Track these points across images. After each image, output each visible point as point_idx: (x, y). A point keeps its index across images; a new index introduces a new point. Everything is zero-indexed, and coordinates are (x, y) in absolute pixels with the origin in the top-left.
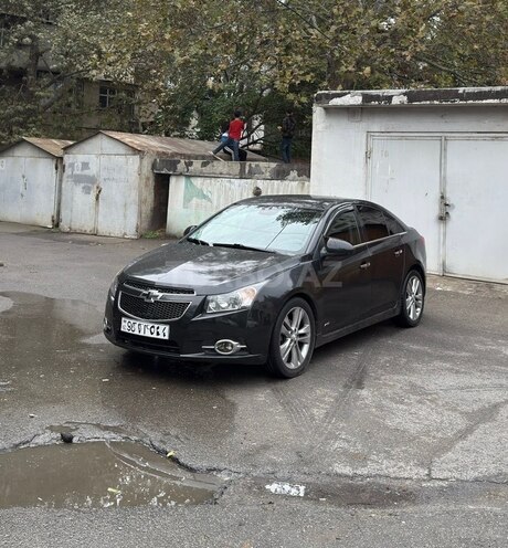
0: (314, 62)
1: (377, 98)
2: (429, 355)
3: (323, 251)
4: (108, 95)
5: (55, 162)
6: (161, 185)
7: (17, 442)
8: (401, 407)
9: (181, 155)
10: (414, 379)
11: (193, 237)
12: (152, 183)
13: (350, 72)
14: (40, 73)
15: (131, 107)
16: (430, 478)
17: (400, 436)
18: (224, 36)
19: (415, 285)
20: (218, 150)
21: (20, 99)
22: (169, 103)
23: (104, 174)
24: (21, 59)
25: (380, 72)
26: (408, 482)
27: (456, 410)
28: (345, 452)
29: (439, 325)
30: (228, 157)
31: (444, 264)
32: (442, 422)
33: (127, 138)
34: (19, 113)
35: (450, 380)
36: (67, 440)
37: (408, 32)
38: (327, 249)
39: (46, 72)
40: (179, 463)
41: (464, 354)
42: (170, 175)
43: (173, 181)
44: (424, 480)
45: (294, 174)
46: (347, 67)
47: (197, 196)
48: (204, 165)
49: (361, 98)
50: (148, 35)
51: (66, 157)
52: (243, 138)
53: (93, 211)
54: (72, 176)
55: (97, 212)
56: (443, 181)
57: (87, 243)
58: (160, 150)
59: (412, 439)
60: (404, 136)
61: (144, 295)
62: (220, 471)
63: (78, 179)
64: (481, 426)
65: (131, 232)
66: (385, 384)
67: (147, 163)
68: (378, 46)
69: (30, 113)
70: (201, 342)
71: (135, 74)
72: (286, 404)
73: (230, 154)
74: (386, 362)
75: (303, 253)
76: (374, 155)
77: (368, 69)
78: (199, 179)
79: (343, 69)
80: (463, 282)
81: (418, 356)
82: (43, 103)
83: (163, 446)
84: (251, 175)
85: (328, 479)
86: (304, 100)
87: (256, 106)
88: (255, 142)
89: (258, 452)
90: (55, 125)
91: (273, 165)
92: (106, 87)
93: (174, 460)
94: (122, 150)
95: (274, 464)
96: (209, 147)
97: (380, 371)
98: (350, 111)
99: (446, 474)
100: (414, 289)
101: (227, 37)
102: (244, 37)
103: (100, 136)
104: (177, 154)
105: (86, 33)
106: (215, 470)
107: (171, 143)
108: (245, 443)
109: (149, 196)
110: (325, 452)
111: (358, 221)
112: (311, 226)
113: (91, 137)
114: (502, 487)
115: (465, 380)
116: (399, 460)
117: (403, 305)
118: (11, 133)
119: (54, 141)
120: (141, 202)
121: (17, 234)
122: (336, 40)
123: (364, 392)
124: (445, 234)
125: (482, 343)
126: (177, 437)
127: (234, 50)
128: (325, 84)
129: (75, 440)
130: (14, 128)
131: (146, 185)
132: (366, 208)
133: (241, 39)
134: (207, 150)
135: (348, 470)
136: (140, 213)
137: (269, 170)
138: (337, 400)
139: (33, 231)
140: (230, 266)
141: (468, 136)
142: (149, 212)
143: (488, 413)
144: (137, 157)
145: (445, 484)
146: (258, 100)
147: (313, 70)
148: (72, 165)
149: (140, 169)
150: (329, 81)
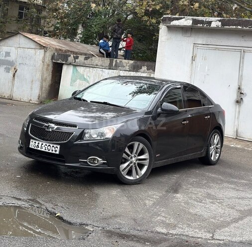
1: (202, 22)
2: (221, 180)
3: (159, 110)
4: (24, 12)
8: (200, 204)
9: (71, 52)
10: (209, 191)
11: (78, 96)
12: (51, 68)
13: (185, 5)
15: (39, 19)
16: (213, 238)
17: (197, 217)
19: (216, 139)
23: (20, 61)
25: (204, 7)
26: (199, 239)
27: (234, 209)
28: (163, 222)
29: (229, 165)
31: (237, 131)
32: (224, 213)
33: (37, 38)
35: (232, 194)
38: (162, 109)
40: (63, 219)
41: (243, 181)
42: (63, 64)
43: (65, 68)
44: (209, 239)
45: (144, 68)
47: (80, 79)
48: (86, 59)
49: (191, 22)
53: (10, 84)
55: (13, 85)
56: (241, 77)
57: (5, 104)
58: (57, 47)
59: (204, 220)
60: (217, 48)
61: (46, 126)
62: (87, 225)
63: (2, 63)
64: (248, 217)
65: (35, 99)
66: (192, 193)
67: (49, 55)
70: (80, 157)
72: (129, 197)
73: (103, 54)
74: (193, 182)
75: (146, 110)
76: (197, 59)
77: (197, 5)
78: (82, 68)
79: (181, 3)
80: (248, 143)
81: (214, 180)
83: (53, 210)
84: (116, 67)
85: (152, 234)
86: (154, 21)
89: (111, 218)
91: (131, 62)
92: (24, 6)
93: (60, 218)
94: (33, 45)
95: (120, 224)
96: (92, 49)
97: (189, 186)
98: (184, 30)
99: (222, 238)
100: (216, 142)
103: (19, 35)
104: (69, 51)
106: (84, 224)
107: (65, 44)
108: (103, 213)
109: (48, 76)
110: (151, 221)
111: (183, 96)
112: (152, 96)
113: (13, 36)
115: (243, 194)
116: (195, 228)
117: (208, 151)
120: (43, 80)
123: (178, 195)
124: (239, 112)
126: (62, 207)
128: (169, 12)
131: (47, 69)
132: (189, 88)
134: (88, 50)
135: (164, 231)
136: (42, 87)
137: (128, 65)
138: (160, 197)
140: (98, 114)
144: (42, 51)
145: (221, 242)
149: (44, 58)
150: (171, 11)
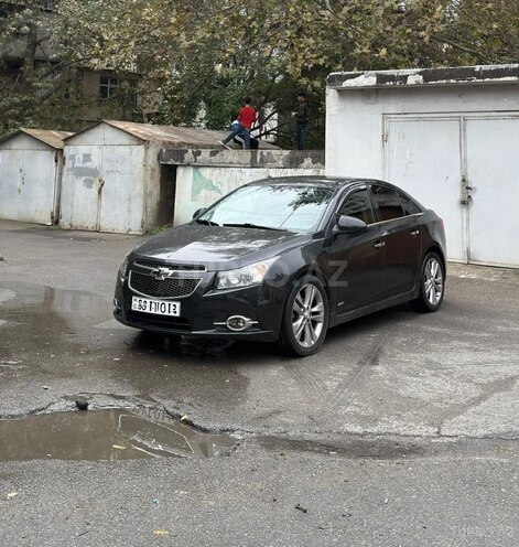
0: (328, 45)
1: (392, 78)
2: (447, 335)
3: (335, 229)
4: (109, 86)
5: (54, 154)
6: (168, 176)
7: (33, 409)
8: (415, 379)
9: (188, 144)
10: (432, 357)
11: (203, 219)
12: (157, 174)
13: (365, 54)
14: (37, 62)
15: (133, 97)
16: (439, 435)
17: (412, 403)
18: (233, 18)
19: (434, 268)
20: (228, 140)
21: (17, 90)
22: (175, 92)
23: (107, 167)
24: (18, 48)
25: (396, 53)
26: (417, 439)
27: (471, 382)
28: (356, 415)
29: (461, 309)
30: (239, 146)
31: (468, 252)
32: (456, 391)
33: (131, 127)
34: (15, 105)
35: (467, 357)
36: (82, 407)
37: (424, 12)
38: (339, 227)
39: (44, 61)
40: (192, 425)
41: (484, 334)
42: (176, 166)
43: (180, 172)
44: (433, 437)
45: (308, 161)
46: (362, 49)
47: (206, 188)
48: (213, 154)
49: (375, 79)
50: (153, 20)
51: (66, 149)
52: (254, 129)
53: (95, 206)
54: (73, 169)
55: (99, 207)
56: (464, 162)
57: (89, 239)
58: (166, 139)
59: (424, 405)
60: (421, 118)
61: (155, 272)
62: (233, 431)
63: (79, 172)
64: (495, 394)
65: (136, 228)
66: (401, 361)
67: (153, 153)
68: (394, 27)
69: (27, 105)
70: (213, 318)
71: (138, 62)
72: (299, 378)
73: (240, 143)
74: (403, 342)
75: (314, 231)
76: (391, 138)
77: (384, 51)
78: (208, 169)
79: (358, 51)
80: (488, 270)
81: (436, 337)
82: (40, 94)
83: (176, 411)
84: (262, 164)
85: (339, 437)
86: (317, 84)
87: (268, 93)
88: (267, 133)
89: (270, 415)
90: (54, 118)
91: (286, 152)
92: (107, 76)
93: (186, 422)
94: (125, 139)
95: (286, 425)
96: (219, 137)
97: (396, 350)
98: (364, 93)
99: (455, 432)
100: (433, 272)
101: (235, 20)
102: (253, 20)
103: (102, 126)
104: (184, 143)
105: (87, 20)
106: (228, 430)
107: (178, 133)
108: (257, 408)
110: (336, 415)
111: (372, 202)
112: (323, 205)
113: (92, 127)
114: (511, 443)
115: (484, 357)
116: (409, 420)
117: (422, 289)
118: (6, 127)
119: (54, 132)
120: (147, 195)
121: (15, 231)
122: (349, 22)
123: (379, 368)
124: (468, 220)
125: (504, 325)
126: (190, 404)
127: (243, 33)
128: (340, 66)
129: (89, 407)
130: (10, 121)
131: (152, 177)
132: (381, 188)
133: (250, 22)
134: (215, 140)
135: (359, 429)
136: (145, 207)
137: (281, 157)
138: (351, 375)
139: (31, 228)
140: (241, 245)
141: (488, 115)
142: (155, 206)
143: (505, 384)
144: (142, 148)
145: (453, 440)
146: (270, 88)
147: (326, 53)
148: (72, 157)
149: (145, 160)
150: (344, 64)
